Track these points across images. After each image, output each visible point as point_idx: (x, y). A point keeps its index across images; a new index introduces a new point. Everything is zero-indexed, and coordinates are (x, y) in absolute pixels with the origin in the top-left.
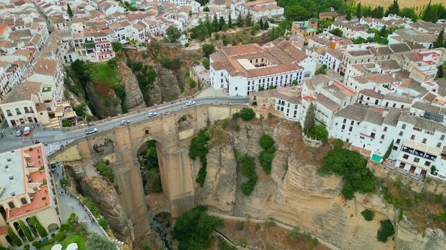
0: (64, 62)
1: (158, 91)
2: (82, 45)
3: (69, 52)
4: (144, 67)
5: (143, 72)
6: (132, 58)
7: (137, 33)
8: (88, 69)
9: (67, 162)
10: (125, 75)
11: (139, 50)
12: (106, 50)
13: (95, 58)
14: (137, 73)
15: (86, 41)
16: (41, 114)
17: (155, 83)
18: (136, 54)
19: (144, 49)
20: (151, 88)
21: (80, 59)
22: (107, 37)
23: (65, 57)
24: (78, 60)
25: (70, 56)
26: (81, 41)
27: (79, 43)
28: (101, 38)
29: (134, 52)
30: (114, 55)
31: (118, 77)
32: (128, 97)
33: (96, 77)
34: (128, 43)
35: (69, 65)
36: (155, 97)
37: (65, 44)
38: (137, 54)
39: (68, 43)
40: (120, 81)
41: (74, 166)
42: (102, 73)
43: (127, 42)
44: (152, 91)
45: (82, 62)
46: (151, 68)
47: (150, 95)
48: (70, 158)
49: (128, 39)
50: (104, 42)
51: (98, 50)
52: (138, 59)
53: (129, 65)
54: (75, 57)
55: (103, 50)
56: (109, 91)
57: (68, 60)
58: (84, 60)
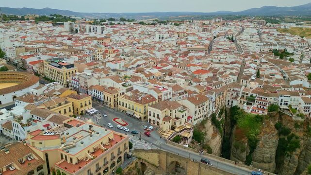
0: (227, 104)
1: (294, 162)
2: (247, 97)
3: (233, 98)
4: (291, 134)
5: (288, 138)
6: (284, 123)
7: (303, 105)
8: (239, 114)
9: (146, 161)
10: (265, 132)
11: (294, 118)
12: (262, 107)
13: (248, 110)
14: (282, 137)
15: (252, 96)
16: (164, 123)
17: (294, 153)
18: (289, 120)
19: (300, 119)
20: (288, 156)
21: (238, 106)
22: (268, 98)
23: (229, 101)
24: (236, 106)
25: (232, 102)
26: (247, 94)
27: (245, 96)
28: (263, 97)
29: (289, 118)
30: (266, 113)
31: (258, 131)
32: (257, 150)
33: (241, 123)
34: (288, 110)
35: (229, 107)
36: (288, 165)
37: (233, 92)
38: (291, 121)
39: (236, 93)
40: (257, 135)
41: (149, 167)
42: (246, 122)
43: (288, 108)
44: (288, 159)
45: (239, 108)
46: (297, 138)
47: (285, 162)
48: (149, 160)
49: (290, 106)
50: (264, 101)
51: (255, 105)
52: (289, 126)
53: (277, 127)
54: (235, 103)
55: (259, 106)
56: (244, 137)
57: (230, 104)
58: (241, 108)
